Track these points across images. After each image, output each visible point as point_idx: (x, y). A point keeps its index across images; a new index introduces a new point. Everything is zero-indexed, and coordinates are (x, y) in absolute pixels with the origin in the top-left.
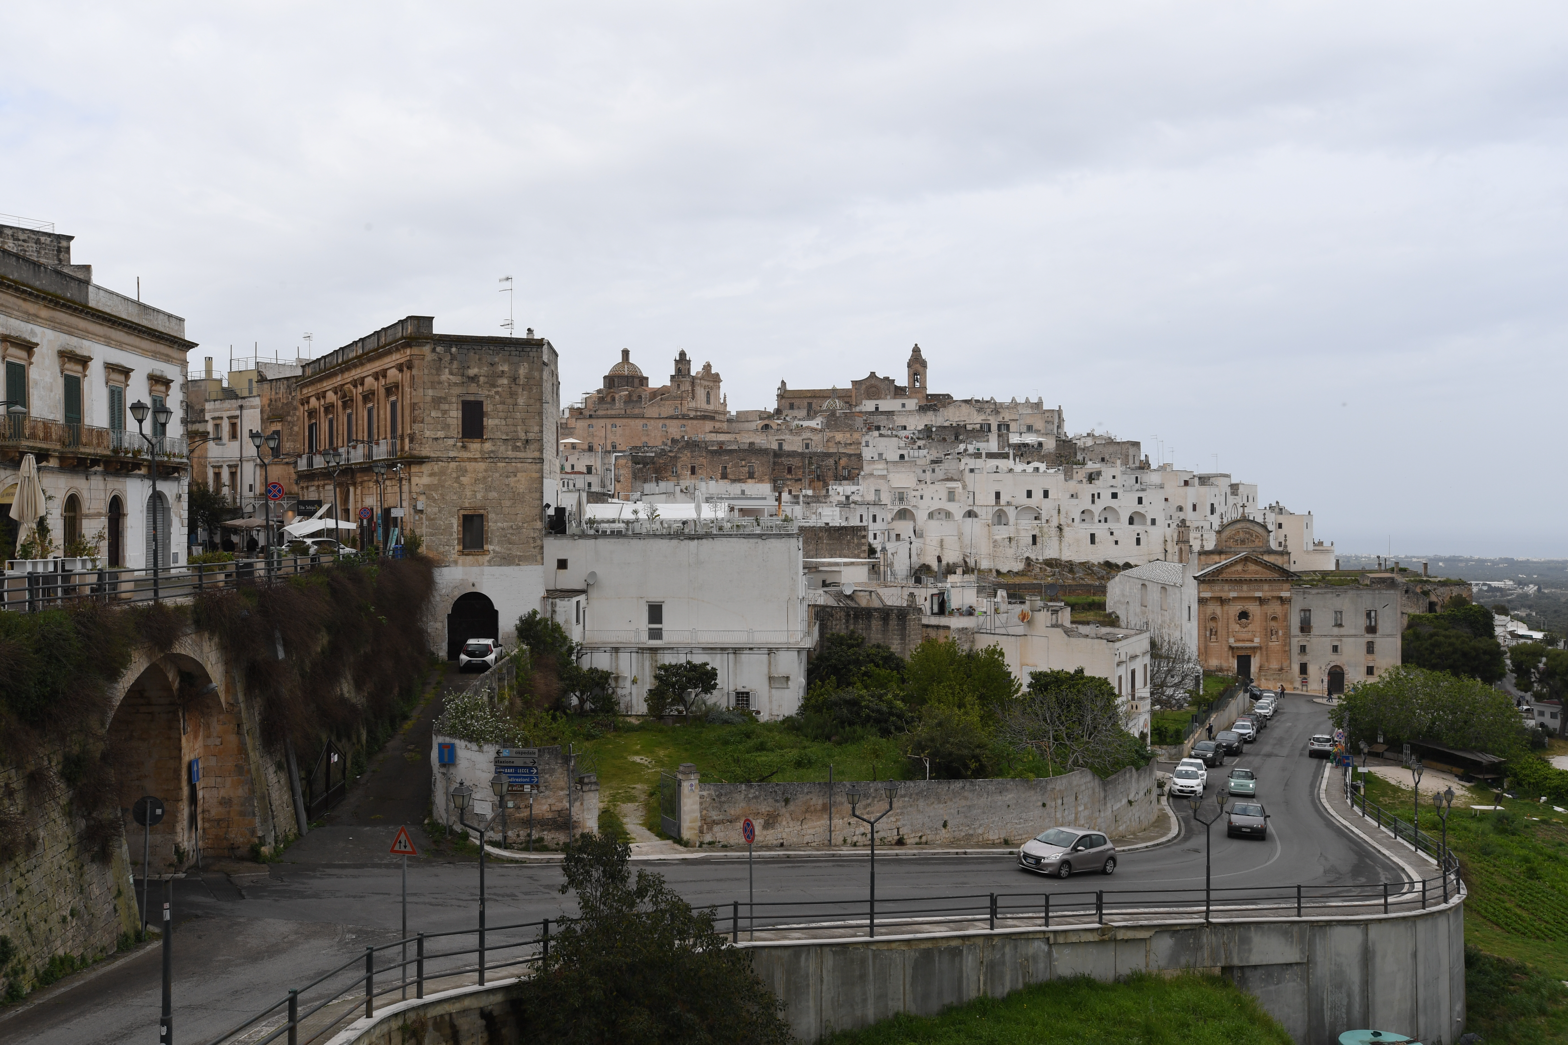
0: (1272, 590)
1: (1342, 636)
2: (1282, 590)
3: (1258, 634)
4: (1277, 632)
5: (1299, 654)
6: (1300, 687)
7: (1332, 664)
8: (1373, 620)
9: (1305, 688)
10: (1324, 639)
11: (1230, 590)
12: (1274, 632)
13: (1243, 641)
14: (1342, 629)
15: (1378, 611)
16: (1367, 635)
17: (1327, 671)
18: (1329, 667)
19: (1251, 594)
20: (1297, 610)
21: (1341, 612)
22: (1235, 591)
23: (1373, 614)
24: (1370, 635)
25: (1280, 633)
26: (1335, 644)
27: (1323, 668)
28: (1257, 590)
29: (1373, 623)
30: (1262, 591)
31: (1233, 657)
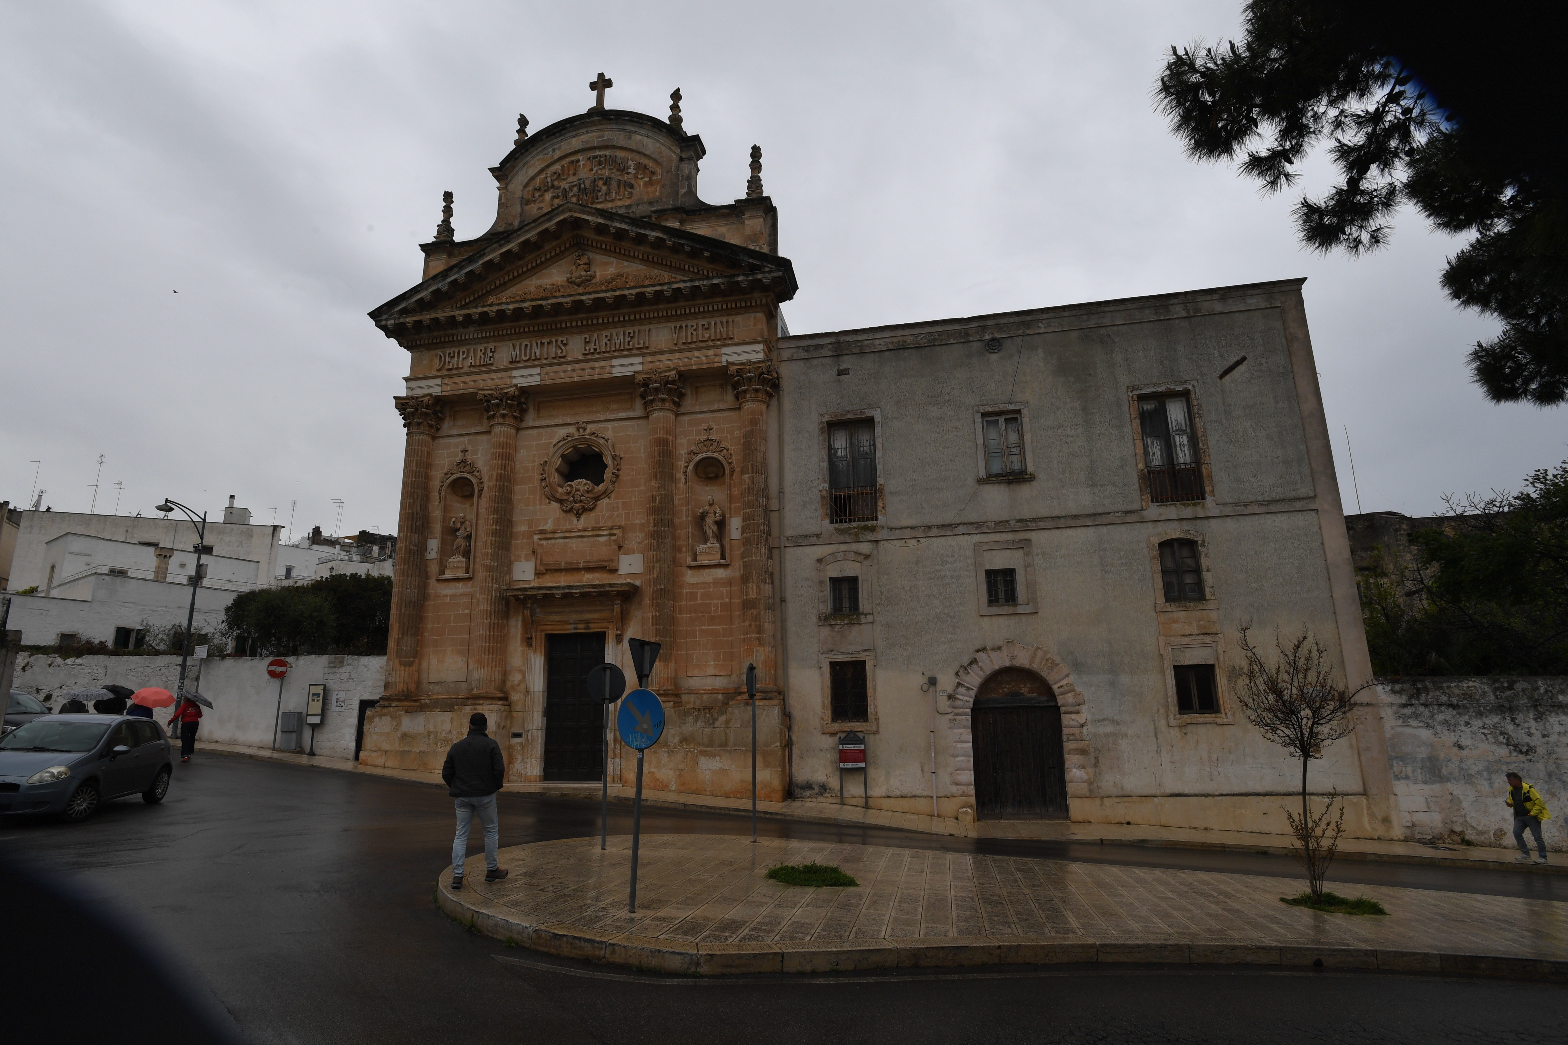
0: (688, 346)
1: (1028, 524)
2: (726, 341)
3: (636, 538)
4: (721, 524)
5: (824, 620)
6: (834, 783)
7: (999, 661)
8: (1181, 441)
9: (854, 789)
10: (940, 544)
11: (514, 363)
12: (710, 527)
13: (572, 569)
14: (1025, 491)
15: (1198, 392)
16: (1154, 511)
17: (967, 699)
18: (974, 679)
19: (596, 371)
20: (812, 423)
21: (1013, 417)
22: (533, 361)
23: (1176, 413)
24: (1171, 511)
25: (735, 526)
26: (1000, 561)
27: (946, 682)
28: (625, 352)
29: (1183, 456)
30: (644, 351)
31: (528, 642)
